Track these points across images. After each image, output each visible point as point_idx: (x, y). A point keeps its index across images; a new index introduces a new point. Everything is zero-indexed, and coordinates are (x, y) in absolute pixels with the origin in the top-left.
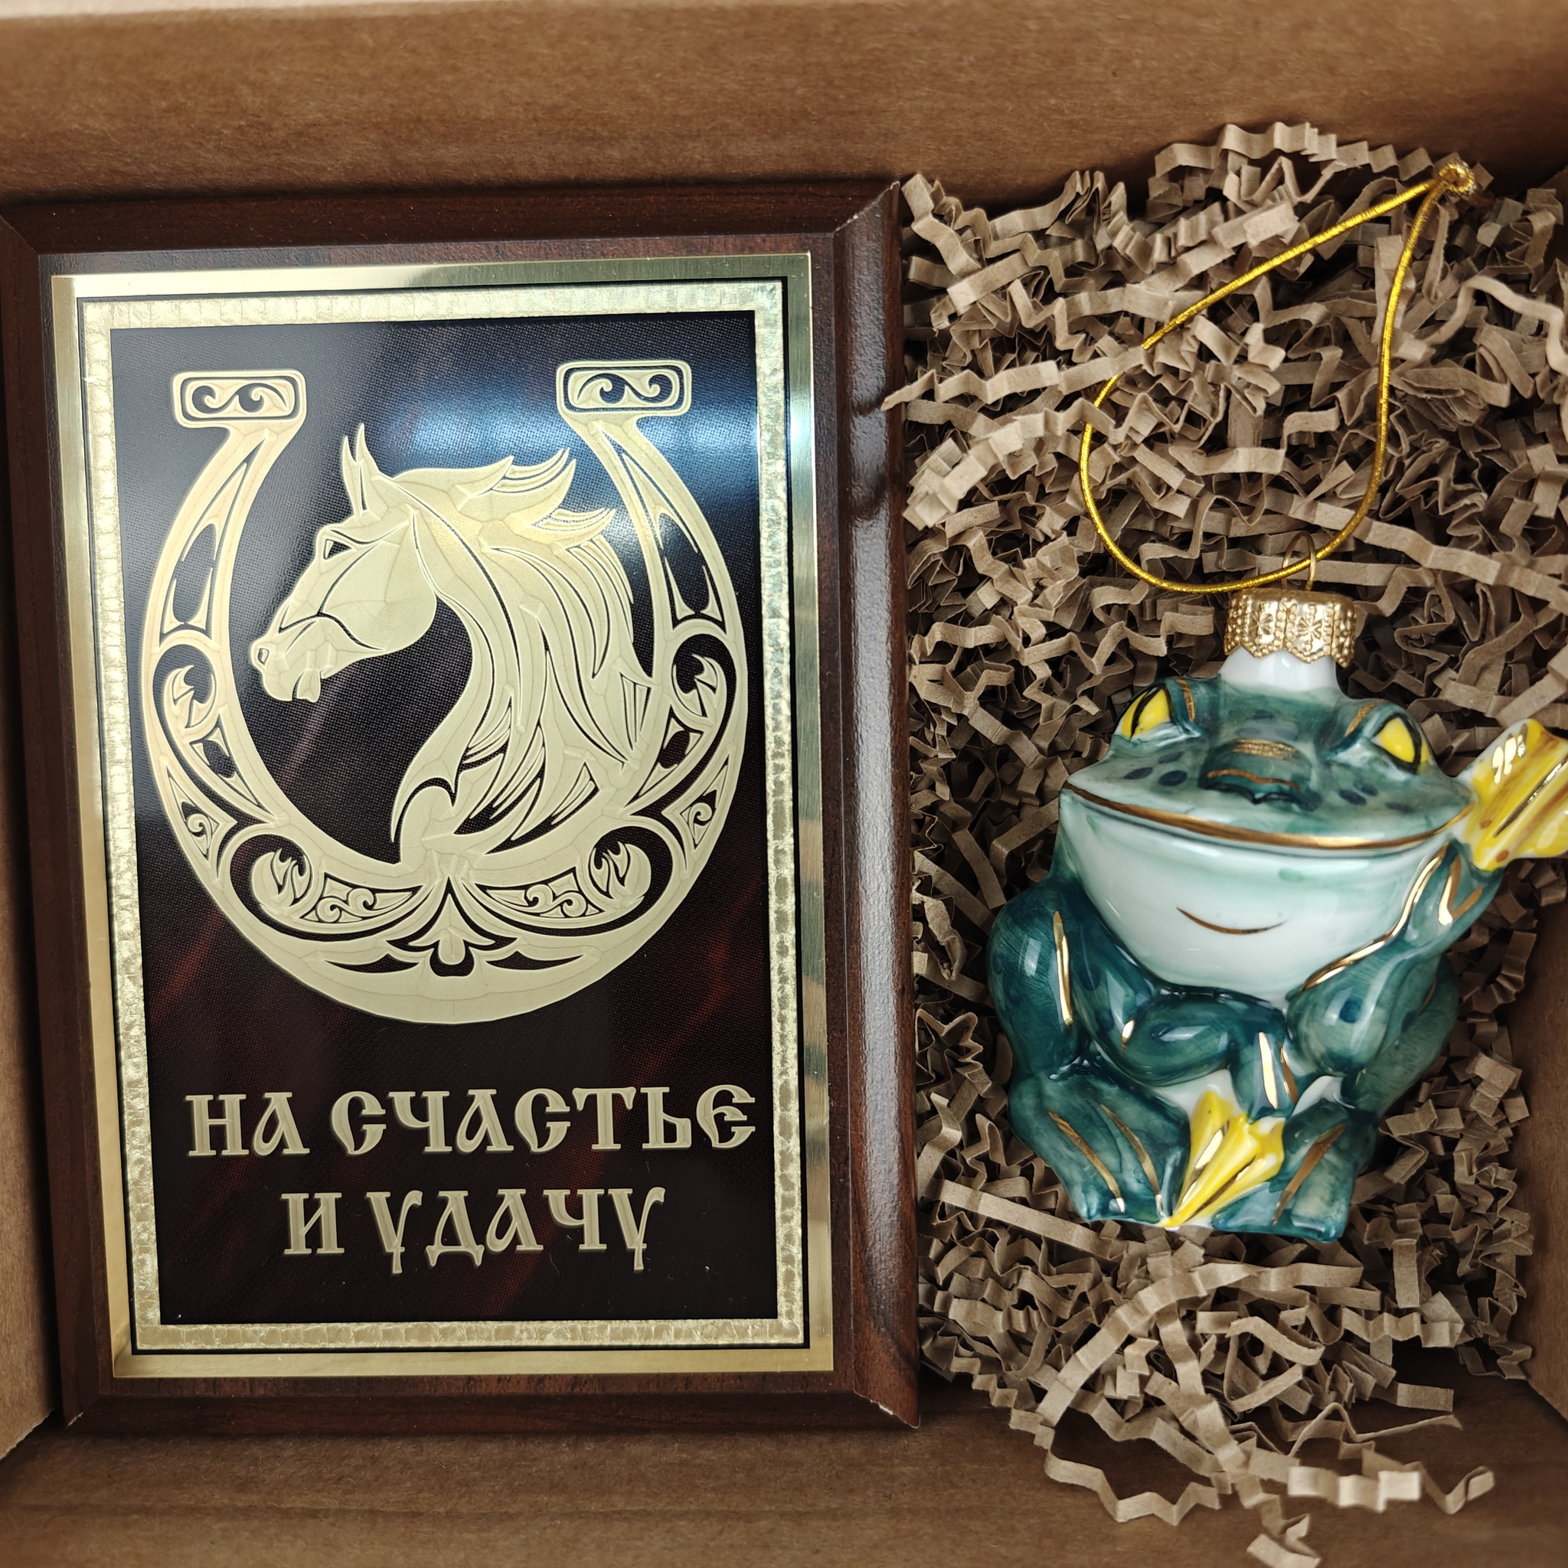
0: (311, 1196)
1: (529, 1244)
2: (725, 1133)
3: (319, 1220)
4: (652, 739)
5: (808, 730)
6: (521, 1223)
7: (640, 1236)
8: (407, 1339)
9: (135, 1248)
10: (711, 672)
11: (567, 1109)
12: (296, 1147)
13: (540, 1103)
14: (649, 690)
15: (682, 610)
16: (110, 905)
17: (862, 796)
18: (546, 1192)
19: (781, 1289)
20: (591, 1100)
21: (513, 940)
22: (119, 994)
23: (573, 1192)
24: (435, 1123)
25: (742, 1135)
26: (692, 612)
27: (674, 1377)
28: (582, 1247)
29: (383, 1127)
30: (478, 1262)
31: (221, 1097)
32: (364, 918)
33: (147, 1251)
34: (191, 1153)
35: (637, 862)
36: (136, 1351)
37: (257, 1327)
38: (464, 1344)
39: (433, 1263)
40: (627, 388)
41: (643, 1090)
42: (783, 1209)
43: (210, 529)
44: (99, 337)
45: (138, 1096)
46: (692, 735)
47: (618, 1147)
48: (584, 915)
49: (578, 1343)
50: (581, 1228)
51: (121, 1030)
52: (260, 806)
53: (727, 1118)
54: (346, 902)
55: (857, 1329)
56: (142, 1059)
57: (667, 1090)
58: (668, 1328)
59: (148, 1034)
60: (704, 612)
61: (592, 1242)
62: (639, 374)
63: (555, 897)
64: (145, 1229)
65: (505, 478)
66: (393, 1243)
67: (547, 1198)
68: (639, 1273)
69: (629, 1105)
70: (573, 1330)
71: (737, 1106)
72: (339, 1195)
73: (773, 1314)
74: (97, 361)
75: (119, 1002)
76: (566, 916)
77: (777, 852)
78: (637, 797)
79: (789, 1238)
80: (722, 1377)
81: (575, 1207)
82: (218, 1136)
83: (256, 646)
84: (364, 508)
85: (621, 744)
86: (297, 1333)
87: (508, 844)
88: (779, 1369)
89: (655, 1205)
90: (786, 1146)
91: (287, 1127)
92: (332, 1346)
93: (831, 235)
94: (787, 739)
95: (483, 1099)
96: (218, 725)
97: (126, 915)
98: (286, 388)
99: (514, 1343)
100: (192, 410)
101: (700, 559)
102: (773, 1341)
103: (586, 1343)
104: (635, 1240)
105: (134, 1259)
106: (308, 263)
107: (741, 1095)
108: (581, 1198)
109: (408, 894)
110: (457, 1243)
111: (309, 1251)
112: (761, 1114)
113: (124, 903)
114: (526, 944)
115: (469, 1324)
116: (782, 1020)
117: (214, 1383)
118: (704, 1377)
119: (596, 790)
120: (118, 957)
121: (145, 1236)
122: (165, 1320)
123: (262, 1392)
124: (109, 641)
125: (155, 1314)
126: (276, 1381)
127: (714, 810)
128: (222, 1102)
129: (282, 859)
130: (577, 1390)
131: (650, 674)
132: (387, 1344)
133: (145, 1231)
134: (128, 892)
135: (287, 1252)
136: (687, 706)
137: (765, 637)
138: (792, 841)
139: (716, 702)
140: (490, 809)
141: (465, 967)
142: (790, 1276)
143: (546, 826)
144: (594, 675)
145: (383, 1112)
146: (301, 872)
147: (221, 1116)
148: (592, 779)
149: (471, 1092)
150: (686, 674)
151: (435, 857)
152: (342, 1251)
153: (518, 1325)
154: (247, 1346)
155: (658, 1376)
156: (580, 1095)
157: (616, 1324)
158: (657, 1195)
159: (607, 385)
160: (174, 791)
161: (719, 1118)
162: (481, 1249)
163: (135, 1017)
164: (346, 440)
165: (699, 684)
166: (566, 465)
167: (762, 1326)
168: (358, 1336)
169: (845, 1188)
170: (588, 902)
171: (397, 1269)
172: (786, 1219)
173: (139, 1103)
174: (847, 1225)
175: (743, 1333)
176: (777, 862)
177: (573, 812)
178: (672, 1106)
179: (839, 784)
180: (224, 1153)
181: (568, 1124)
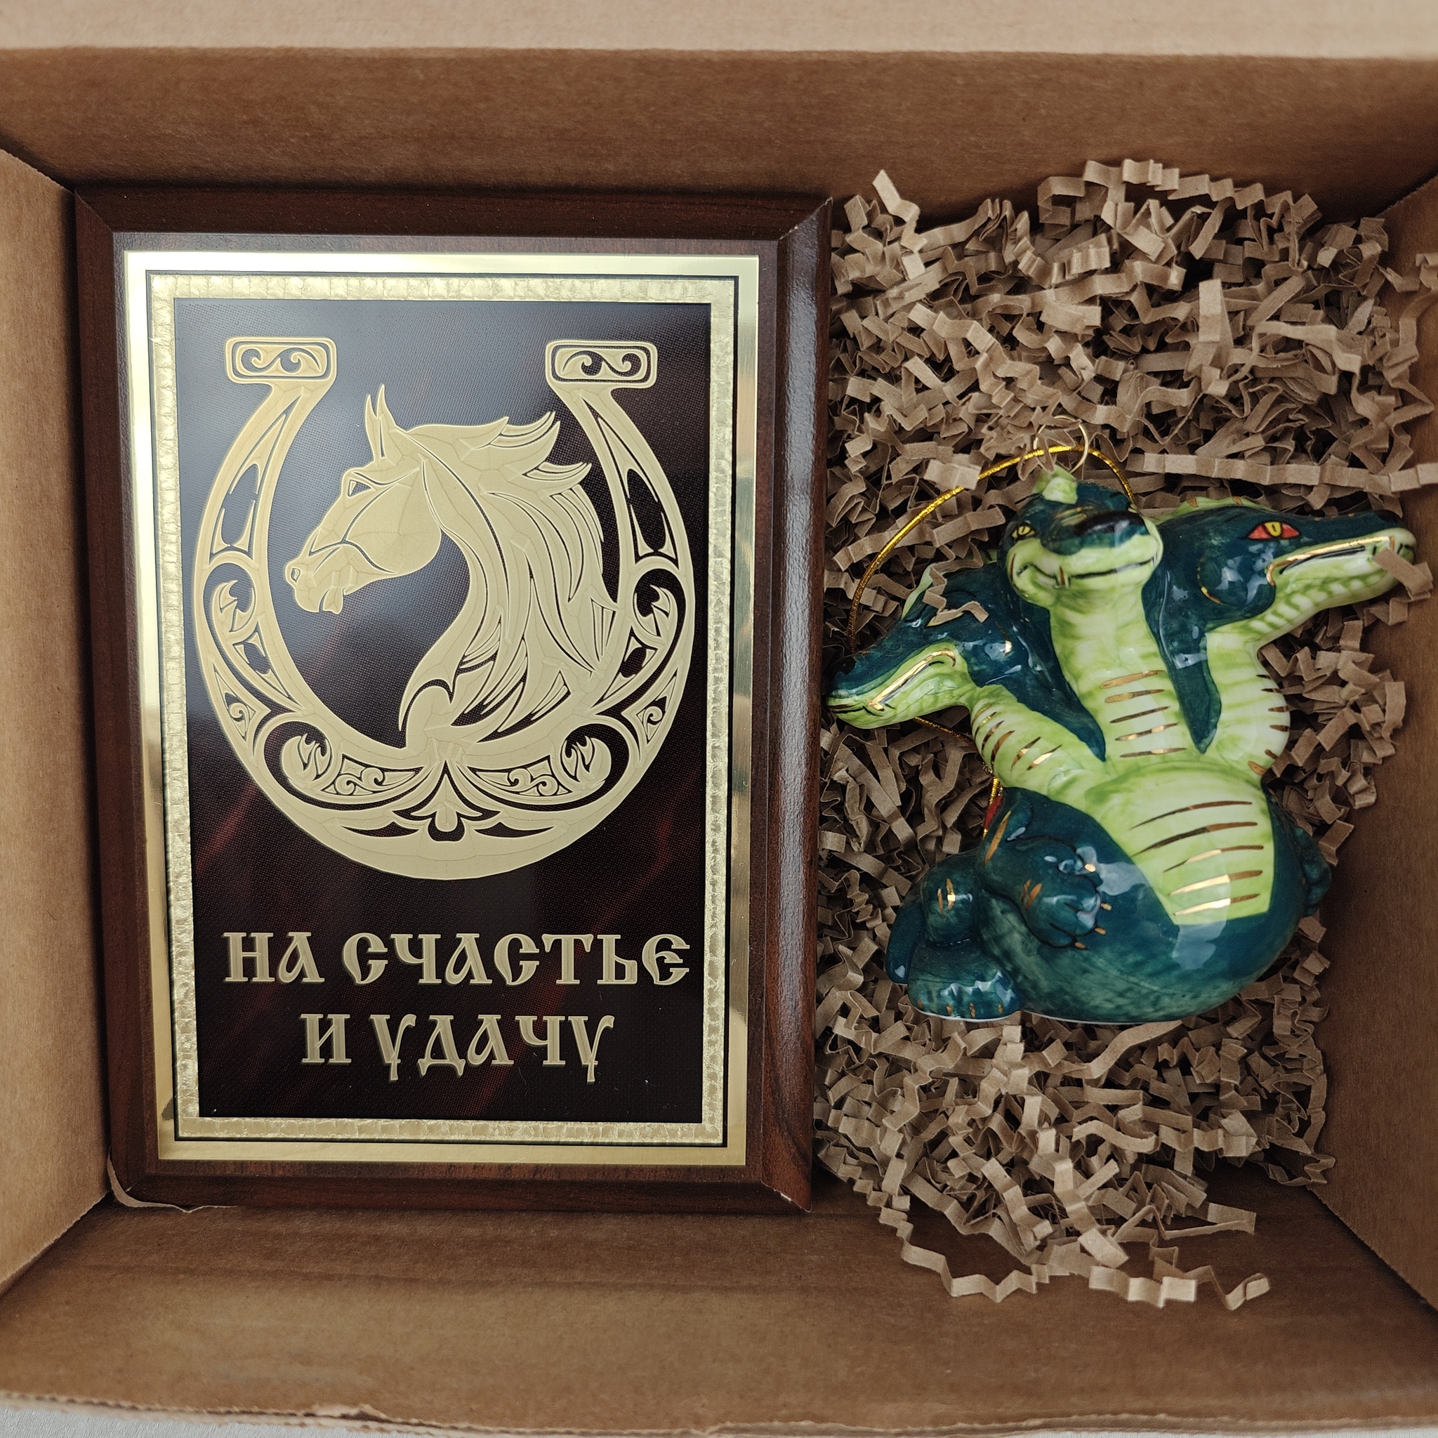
0: (325, 1016)
1: (502, 1059)
2: (665, 973)
3: (331, 1036)
4: (617, 653)
5: (743, 650)
6: (496, 1042)
7: (593, 1055)
8: (401, 1133)
9: (179, 1054)
10: (665, 599)
11: (537, 951)
12: (313, 977)
13: (515, 945)
14: (614, 613)
15: (644, 549)
16: (164, 775)
17: (785, 704)
18: (517, 1018)
19: (705, 1100)
20: (557, 943)
21: (498, 812)
22: (170, 849)
23: (540, 1018)
24: (428, 960)
25: (678, 975)
26: (651, 551)
27: (616, 1168)
28: (545, 1063)
29: (386, 962)
30: (460, 1073)
31: (253, 935)
32: (374, 792)
33: (188, 1057)
34: (227, 979)
35: (600, 753)
36: (177, 1138)
37: (279, 1120)
38: (446, 1138)
39: (423, 1072)
40: (603, 363)
41: (599, 937)
42: (709, 1035)
43: (254, 466)
44: (164, 304)
45: (184, 932)
46: (648, 650)
47: (578, 982)
48: (555, 794)
49: (540, 1139)
50: (545, 1047)
51: (171, 878)
52: (290, 698)
53: (666, 961)
54: (360, 779)
55: (765, 1133)
56: (189, 902)
57: (619, 937)
58: (613, 1129)
59: (193, 881)
60: (661, 550)
61: (553, 1058)
62: (614, 353)
63: (532, 779)
64: (188, 1040)
65: (501, 435)
66: (391, 1056)
67: (518, 1022)
68: (591, 1085)
69: (588, 949)
70: (536, 1129)
71: (675, 951)
72: (348, 1016)
73: (699, 1120)
74: (162, 325)
75: (170, 856)
76: (541, 795)
77: (714, 747)
78: (601, 700)
79: (713, 1058)
80: (655, 1169)
81: (540, 1031)
82: (249, 967)
83: (288, 567)
84: (383, 455)
85: (591, 658)
86: (311, 1126)
87: (495, 735)
88: (701, 1163)
89: (607, 1029)
90: (713, 984)
91: (306, 960)
92: (340, 1137)
93: (775, 243)
94: (726, 657)
95: (468, 941)
96: (257, 630)
97: (178, 784)
98: (320, 353)
99: (488, 1139)
100: (241, 368)
101: (659, 507)
102: (697, 1141)
103: (546, 1140)
104: (589, 1058)
105: (178, 1064)
106: (341, 249)
107: (678, 943)
108: (546, 1023)
109: (413, 773)
110: (444, 1058)
111: (323, 1061)
112: (694, 958)
113: (176, 774)
114: (507, 817)
115: (452, 1122)
116: (714, 884)
117: (242, 1165)
118: (641, 1169)
119: (568, 693)
120: (169, 818)
121: (187, 1045)
122: (203, 1113)
123: (281, 1173)
124: (167, 558)
125: (194, 1108)
126: (292, 1165)
127: (664, 712)
128: (253, 939)
129: (308, 741)
130: (538, 1176)
131: (615, 599)
132: (384, 1137)
133: (188, 1042)
134: (179, 766)
135: (304, 1061)
136: (645, 627)
137: (710, 573)
138: (727, 739)
139: (669, 625)
140: (481, 706)
141: (457, 834)
142: (713, 1089)
143: (527, 721)
144: (569, 599)
145: (386, 950)
146: (323, 755)
147: (252, 949)
148: (565, 684)
149: (458, 935)
150: (645, 601)
151: (435, 744)
152: (349, 1061)
153: (491, 1124)
154: (270, 1136)
155: (604, 1166)
156: (548, 939)
157: (570, 1125)
158: (607, 1022)
159: (588, 361)
160: (218, 684)
161: (660, 961)
162: (463, 1062)
163: (184, 867)
164: (369, 397)
165: (654, 609)
166: (553, 424)
167: (689, 1129)
168: (361, 1130)
169: (759, 1019)
170: (559, 784)
171: (394, 1077)
172: (711, 1043)
173: (184, 937)
174: (760, 1049)
175: (674, 1134)
176: (714, 756)
177: (549, 711)
178: (621, 950)
179: (766, 695)
180: (255, 980)
181: (537, 963)
